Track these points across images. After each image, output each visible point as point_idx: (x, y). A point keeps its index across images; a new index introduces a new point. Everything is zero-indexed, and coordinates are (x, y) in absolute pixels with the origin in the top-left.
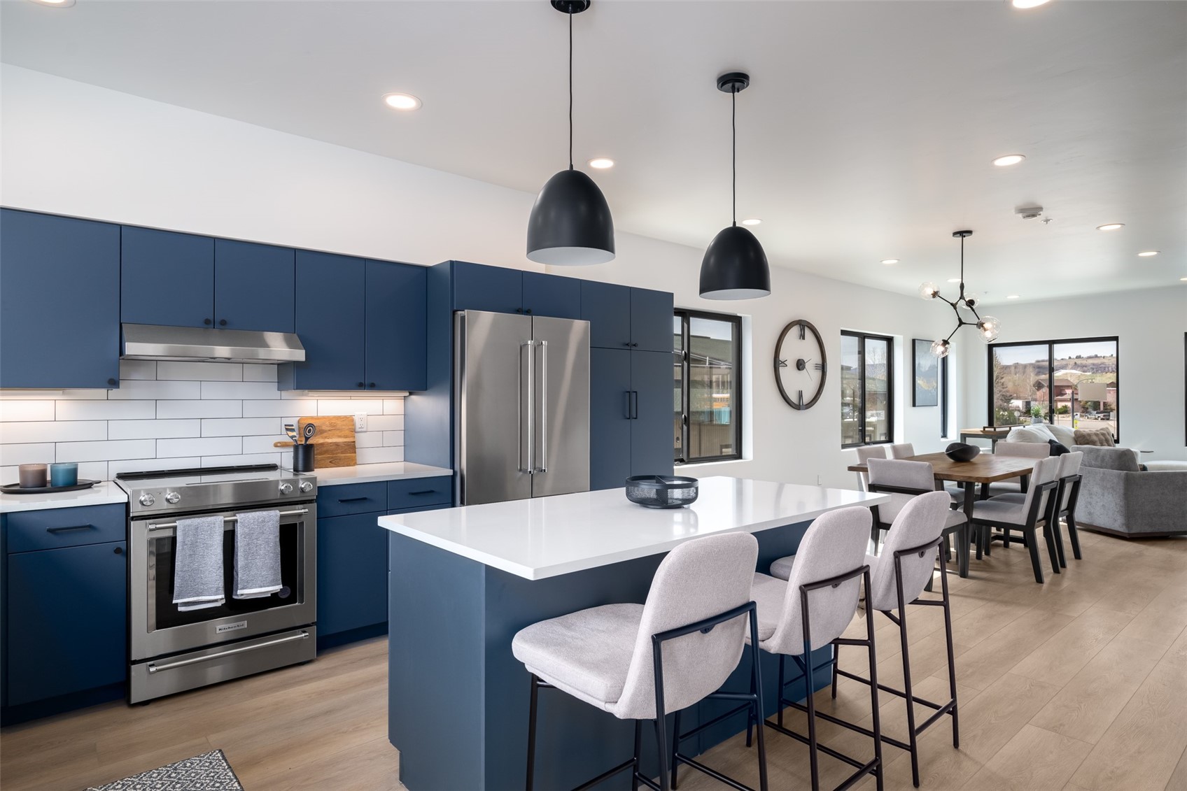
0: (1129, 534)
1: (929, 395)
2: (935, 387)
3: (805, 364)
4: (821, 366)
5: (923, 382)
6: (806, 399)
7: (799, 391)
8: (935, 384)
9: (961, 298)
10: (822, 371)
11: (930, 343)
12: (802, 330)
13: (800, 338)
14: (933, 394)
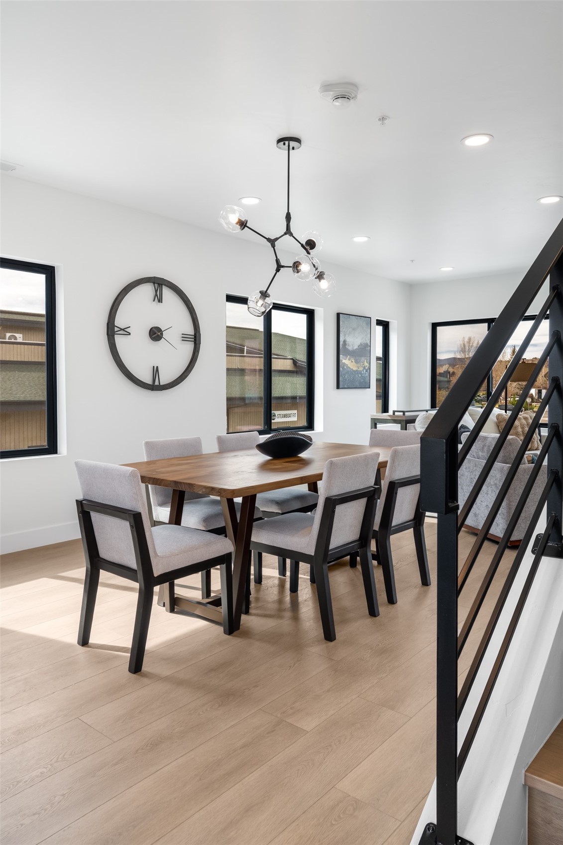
1: (358, 376)
2: (367, 368)
3: (162, 333)
4: (193, 337)
5: (350, 361)
6: (165, 377)
7: (154, 367)
8: (367, 364)
9: (285, 234)
10: (193, 342)
11: (361, 319)
12: (157, 290)
13: (154, 301)
14: (363, 375)
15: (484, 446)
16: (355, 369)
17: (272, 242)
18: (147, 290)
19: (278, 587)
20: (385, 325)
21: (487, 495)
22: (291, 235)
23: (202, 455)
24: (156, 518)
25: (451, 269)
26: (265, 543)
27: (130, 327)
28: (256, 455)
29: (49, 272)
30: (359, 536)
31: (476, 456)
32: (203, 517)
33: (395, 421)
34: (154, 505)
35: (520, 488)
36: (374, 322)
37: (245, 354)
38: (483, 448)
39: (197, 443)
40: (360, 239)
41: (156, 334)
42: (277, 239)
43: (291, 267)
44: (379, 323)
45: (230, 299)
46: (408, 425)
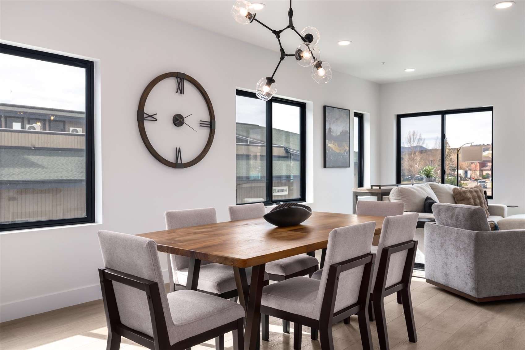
0: (478, 299)
1: (341, 157)
2: (347, 151)
3: (184, 120)
4: (209, 123)
5: (334, 145)
6: (186, 157)
7: (177, 148)
8: (347, 148)
9: (288, 27)
10: (209, 128)
11: (342, 111)
12: (180, 83)
13: (177, 92)
14: (344, 157)
15: (453, 215)
16: (338, 151)
17: (277, 33)
18: (171, 83)
19: (283, 344)
20: (360, 117)
21: (457, 258)
22: (293, 28)
23: (216, 224)
24: (176, 282)
25: (413, 70)
26: (273, 307)
27: (157, 114)
28: (263, 223)
29: (89, 66)
30: (357, 300)
31: (445, 223)
32: (217, 282)
33: (373, 194)
34: (174, 270)
35: (486, 252)
36: (352, 114)
37: (249, 144)
38: (452, 216)
39: (211, 214)
40: (344, 43)
41: (178, 121)
42: (281, 31)
43: (294, 55)
44: (356, 115)
45: (240, 93)
46: (383, 197)
